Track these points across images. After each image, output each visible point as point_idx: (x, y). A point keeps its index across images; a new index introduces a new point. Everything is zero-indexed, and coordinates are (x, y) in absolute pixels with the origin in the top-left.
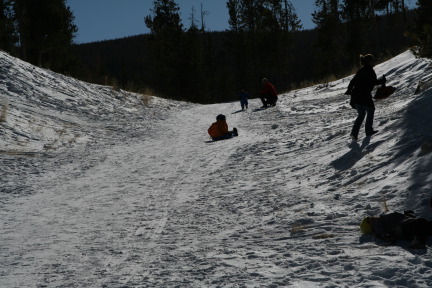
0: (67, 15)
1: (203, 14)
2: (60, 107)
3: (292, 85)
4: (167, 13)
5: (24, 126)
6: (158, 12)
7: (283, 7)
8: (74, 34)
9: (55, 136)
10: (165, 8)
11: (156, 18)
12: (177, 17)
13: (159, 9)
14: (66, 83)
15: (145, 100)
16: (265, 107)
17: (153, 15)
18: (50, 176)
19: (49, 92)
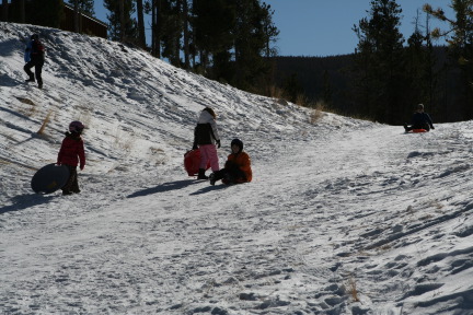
1: (428, 17)
4: (386, 16)
6: (375, 14)
11: (372, 22)
13: (376, 10)
17: (369, 18)
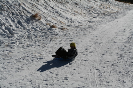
2: (117, 5)
5: (112, 8)
9: (117, 10)
14: (117, 2)
15: (129, 4)
18: (119, 16)
19: (115, 3)
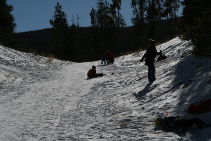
0: (11, 18)
1: (78, 18)
3: (121, 53)
4: (61, 18)
6: (56, 17)
7: (117, 15)
8: (15, 28)
10: (60, 15)
11: (55, 21)
12: (65, 20)
13: (56, 16)
15: (50, 61)
16: (108, 64)
17: (54, 19)
